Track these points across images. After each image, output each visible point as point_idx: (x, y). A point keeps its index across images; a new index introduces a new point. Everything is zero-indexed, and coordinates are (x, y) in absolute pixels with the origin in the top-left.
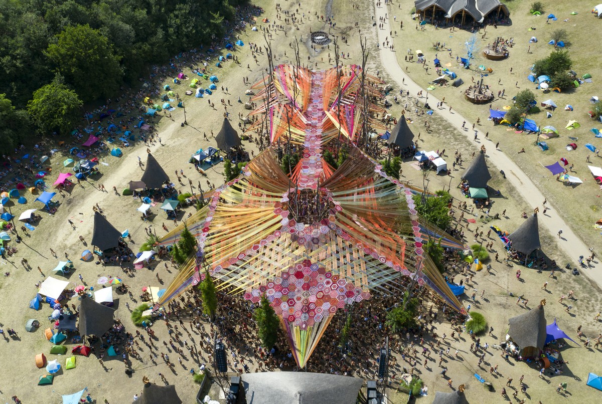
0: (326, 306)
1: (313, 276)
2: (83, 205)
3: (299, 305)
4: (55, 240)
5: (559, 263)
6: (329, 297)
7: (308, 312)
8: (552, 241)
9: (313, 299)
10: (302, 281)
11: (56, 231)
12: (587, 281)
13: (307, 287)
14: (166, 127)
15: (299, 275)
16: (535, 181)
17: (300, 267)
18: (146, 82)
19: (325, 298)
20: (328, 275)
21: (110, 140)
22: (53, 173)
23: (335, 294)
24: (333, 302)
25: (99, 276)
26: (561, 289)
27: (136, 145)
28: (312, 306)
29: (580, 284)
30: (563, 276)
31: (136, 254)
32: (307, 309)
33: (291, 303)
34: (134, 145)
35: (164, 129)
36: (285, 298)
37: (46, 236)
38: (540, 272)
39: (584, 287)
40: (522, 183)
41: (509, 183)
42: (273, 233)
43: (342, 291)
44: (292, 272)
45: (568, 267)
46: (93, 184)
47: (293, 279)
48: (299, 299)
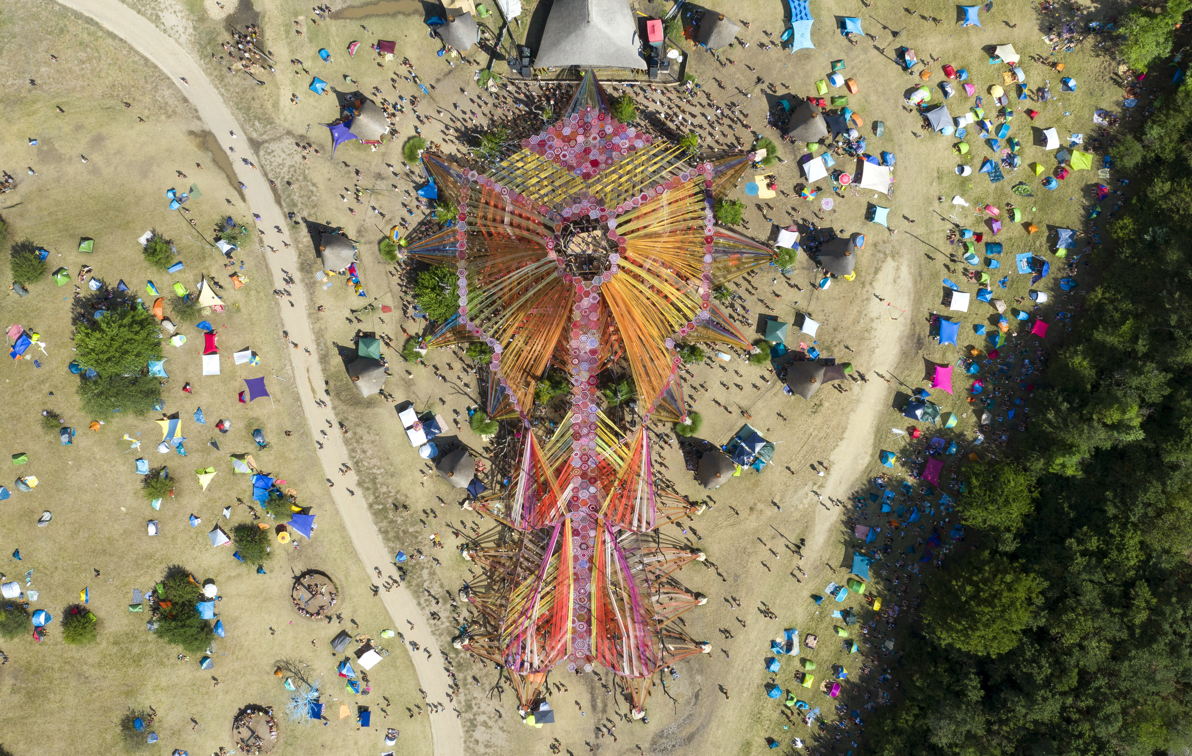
0: (567, 131)
1: (579, 164)
2: (900, 339)
3: (594, 132)
4: (909, 266)
5: (304, 230)
6: (564, 141)
7: (585, 123)
8: (302, 264)
9: (580, 139)
10: (591, 157)
11: (915, 282)
12: (283, 204)
13: (587, 151)
14: (829, 538)
15: (595, 163)
16: (290, 372)
17: (595, 171)
18: (890, 652)
19: (567, 140)
20: (565, 164)
21: (907, 487)
22: (964, 394)
23: (557, 142)
24: (559, 135)
25: (834, 211)
26: (313, 198)
27: (865, 482)
28: (581, 131)
29: (292, 200)
30: (305, 214)
31: (800, 248)
32: (586, 127)
33: (602, 134)
34: (870, 481)
35: (830, 530)
36: (608, 137)
37: (924, 273)
38: (328, 223)
39: (289, 196)
40: (308, 370)
41: (324, 370)
42: (627, 212)
43: (551, 147)
44: (603, 166)
45: (297, 223)
46: (901, 384)
47: (601, 158)
48: (595, 138)
